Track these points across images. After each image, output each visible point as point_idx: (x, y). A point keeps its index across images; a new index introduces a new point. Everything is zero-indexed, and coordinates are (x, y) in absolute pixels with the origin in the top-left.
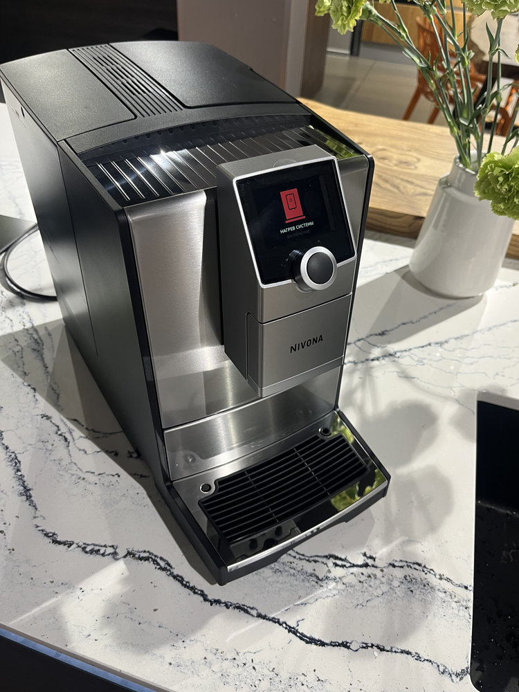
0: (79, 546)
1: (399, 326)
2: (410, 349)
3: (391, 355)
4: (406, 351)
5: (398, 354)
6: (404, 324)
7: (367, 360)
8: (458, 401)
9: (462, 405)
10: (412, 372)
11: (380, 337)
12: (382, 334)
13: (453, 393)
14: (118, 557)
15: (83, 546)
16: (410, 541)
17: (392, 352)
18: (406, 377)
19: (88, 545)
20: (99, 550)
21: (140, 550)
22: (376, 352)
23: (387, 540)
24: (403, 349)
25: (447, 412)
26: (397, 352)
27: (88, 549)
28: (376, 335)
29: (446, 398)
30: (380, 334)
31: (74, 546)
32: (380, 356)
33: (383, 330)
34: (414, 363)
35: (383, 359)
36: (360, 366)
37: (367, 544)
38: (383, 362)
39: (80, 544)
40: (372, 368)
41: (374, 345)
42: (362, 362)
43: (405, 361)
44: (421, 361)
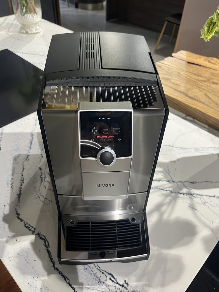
0: (24, 223)
1: (204, 182)
2: (203, 195)
3: (191, 194)
4: (200, 195)
5: (195, 195)
6: (207, 182)
7: (178, 193)
8: (212, 230)
9: (214, 233)
10: (197, 207)
11: (191, 184)
12: (193, 183)
13: (212, 225)
14: (34, 233)
15: (26, 223)
16: (149, 286)
17: (193, 193)
18: (193, 208)
19: (27, 224)
20: (29, 228)
21: (43, 235)
22: (185, 190)
23: (139, 279)
24: (199, 194)
25: (204, 233)
26: (196, 194)
27: (26, 225)
28: (190, 182)
29: (207, 226)
30: (191, 183)
31: (23, 222)
32: (186, 193)
33: (194, 181)
34: (200, 202)
35: (186, 195)
36: (173, 194)
37: (129, 277)
38: (185, 196)
39: (25, 222)
40: (178, 197)
41: (186, 187)
42: (175, 193)
43: (197, 200)
44: (204, 203)
